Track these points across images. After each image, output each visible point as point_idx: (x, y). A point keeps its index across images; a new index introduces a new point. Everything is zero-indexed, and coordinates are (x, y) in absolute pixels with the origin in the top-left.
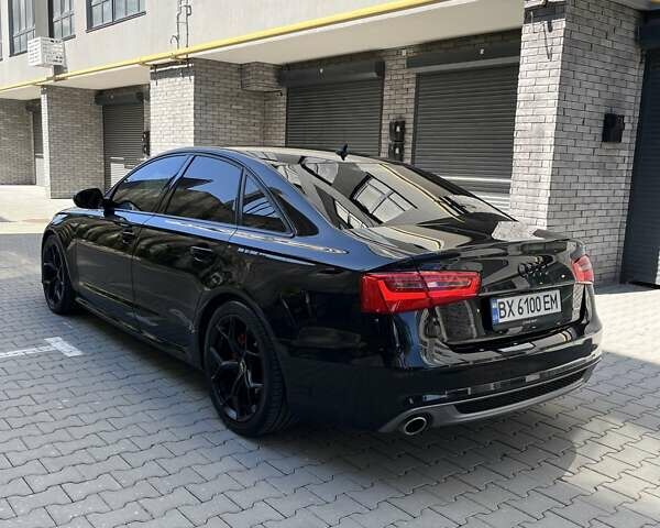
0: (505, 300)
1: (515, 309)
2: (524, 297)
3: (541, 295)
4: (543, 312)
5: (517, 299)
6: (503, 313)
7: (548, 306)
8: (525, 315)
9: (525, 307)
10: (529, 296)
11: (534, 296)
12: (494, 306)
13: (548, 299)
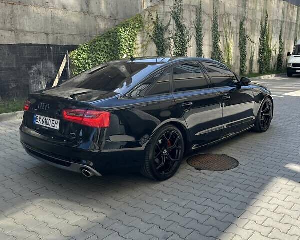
0: (38, 116)
1: (41, 121)
2: (45, 118)
3: (52, 119)
4: (51, 127)
5: (42, 117)
6: (37, 121)
7: (54, 125)
8: (44, 125)
9: (45, 121)
10: (47, 118)
11: (49, 119)
12: (35, 117)
13: (54, 122)
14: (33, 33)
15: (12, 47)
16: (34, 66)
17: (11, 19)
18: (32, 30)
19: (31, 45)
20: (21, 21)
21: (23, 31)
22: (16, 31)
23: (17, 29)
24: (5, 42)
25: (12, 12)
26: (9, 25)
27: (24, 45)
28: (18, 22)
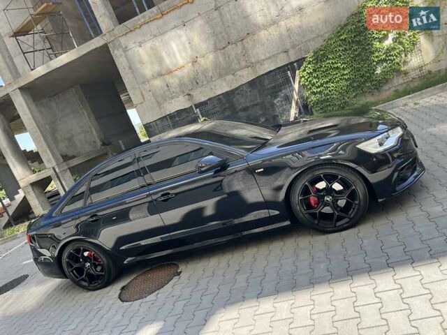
14: (270, 58)
15: (252, 83)
16: (280, 93)
17: (244, 55)
18: (268, 55)
19: (271, 72)
20: (254, 52)
21: (258, 62)
22: (251, 65)
23: (252, 63)
24: (245, 81)
25: (244, 48)
26: (243, 63)
27: (263, 75)
28: (251, 55)
